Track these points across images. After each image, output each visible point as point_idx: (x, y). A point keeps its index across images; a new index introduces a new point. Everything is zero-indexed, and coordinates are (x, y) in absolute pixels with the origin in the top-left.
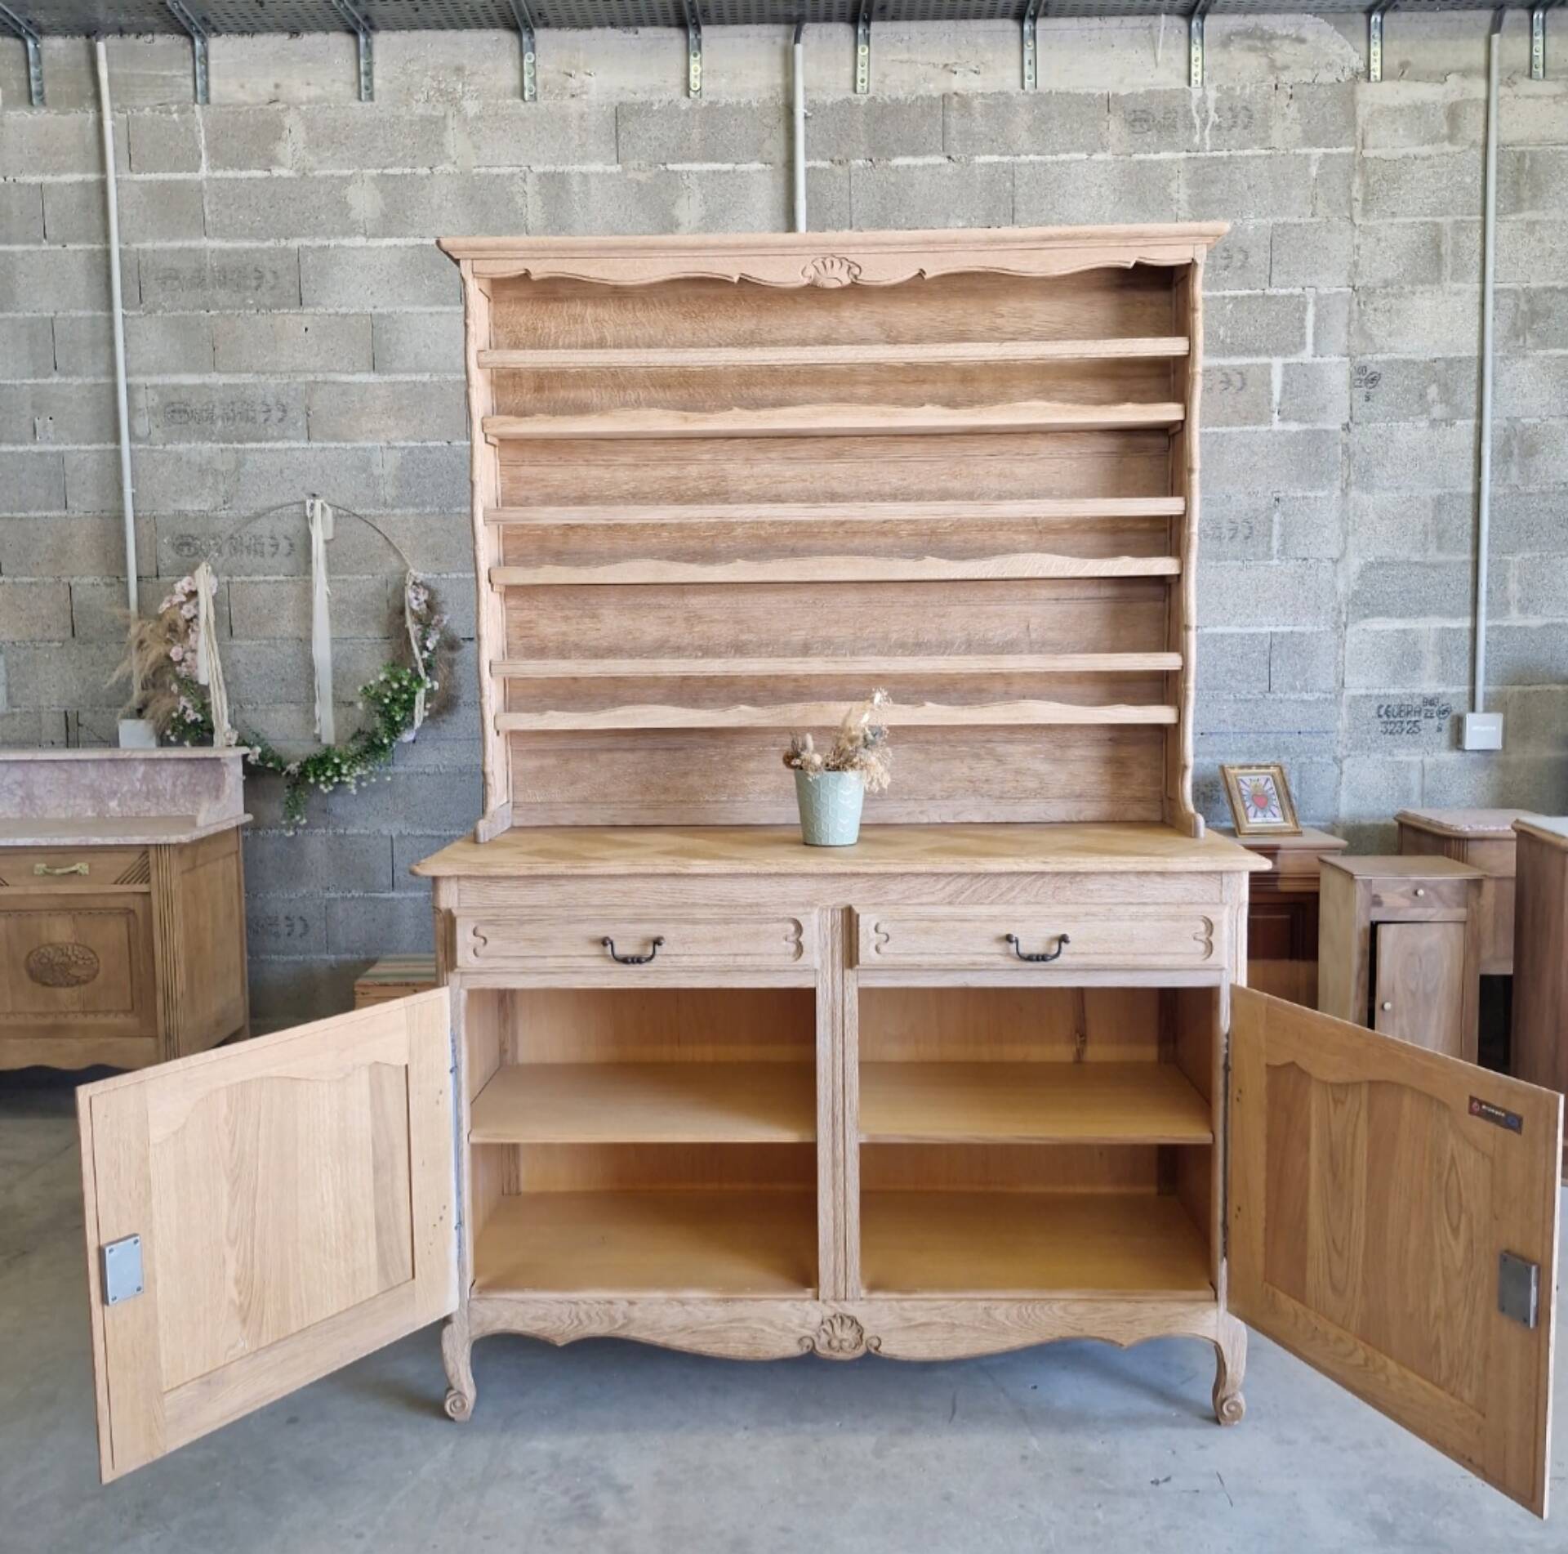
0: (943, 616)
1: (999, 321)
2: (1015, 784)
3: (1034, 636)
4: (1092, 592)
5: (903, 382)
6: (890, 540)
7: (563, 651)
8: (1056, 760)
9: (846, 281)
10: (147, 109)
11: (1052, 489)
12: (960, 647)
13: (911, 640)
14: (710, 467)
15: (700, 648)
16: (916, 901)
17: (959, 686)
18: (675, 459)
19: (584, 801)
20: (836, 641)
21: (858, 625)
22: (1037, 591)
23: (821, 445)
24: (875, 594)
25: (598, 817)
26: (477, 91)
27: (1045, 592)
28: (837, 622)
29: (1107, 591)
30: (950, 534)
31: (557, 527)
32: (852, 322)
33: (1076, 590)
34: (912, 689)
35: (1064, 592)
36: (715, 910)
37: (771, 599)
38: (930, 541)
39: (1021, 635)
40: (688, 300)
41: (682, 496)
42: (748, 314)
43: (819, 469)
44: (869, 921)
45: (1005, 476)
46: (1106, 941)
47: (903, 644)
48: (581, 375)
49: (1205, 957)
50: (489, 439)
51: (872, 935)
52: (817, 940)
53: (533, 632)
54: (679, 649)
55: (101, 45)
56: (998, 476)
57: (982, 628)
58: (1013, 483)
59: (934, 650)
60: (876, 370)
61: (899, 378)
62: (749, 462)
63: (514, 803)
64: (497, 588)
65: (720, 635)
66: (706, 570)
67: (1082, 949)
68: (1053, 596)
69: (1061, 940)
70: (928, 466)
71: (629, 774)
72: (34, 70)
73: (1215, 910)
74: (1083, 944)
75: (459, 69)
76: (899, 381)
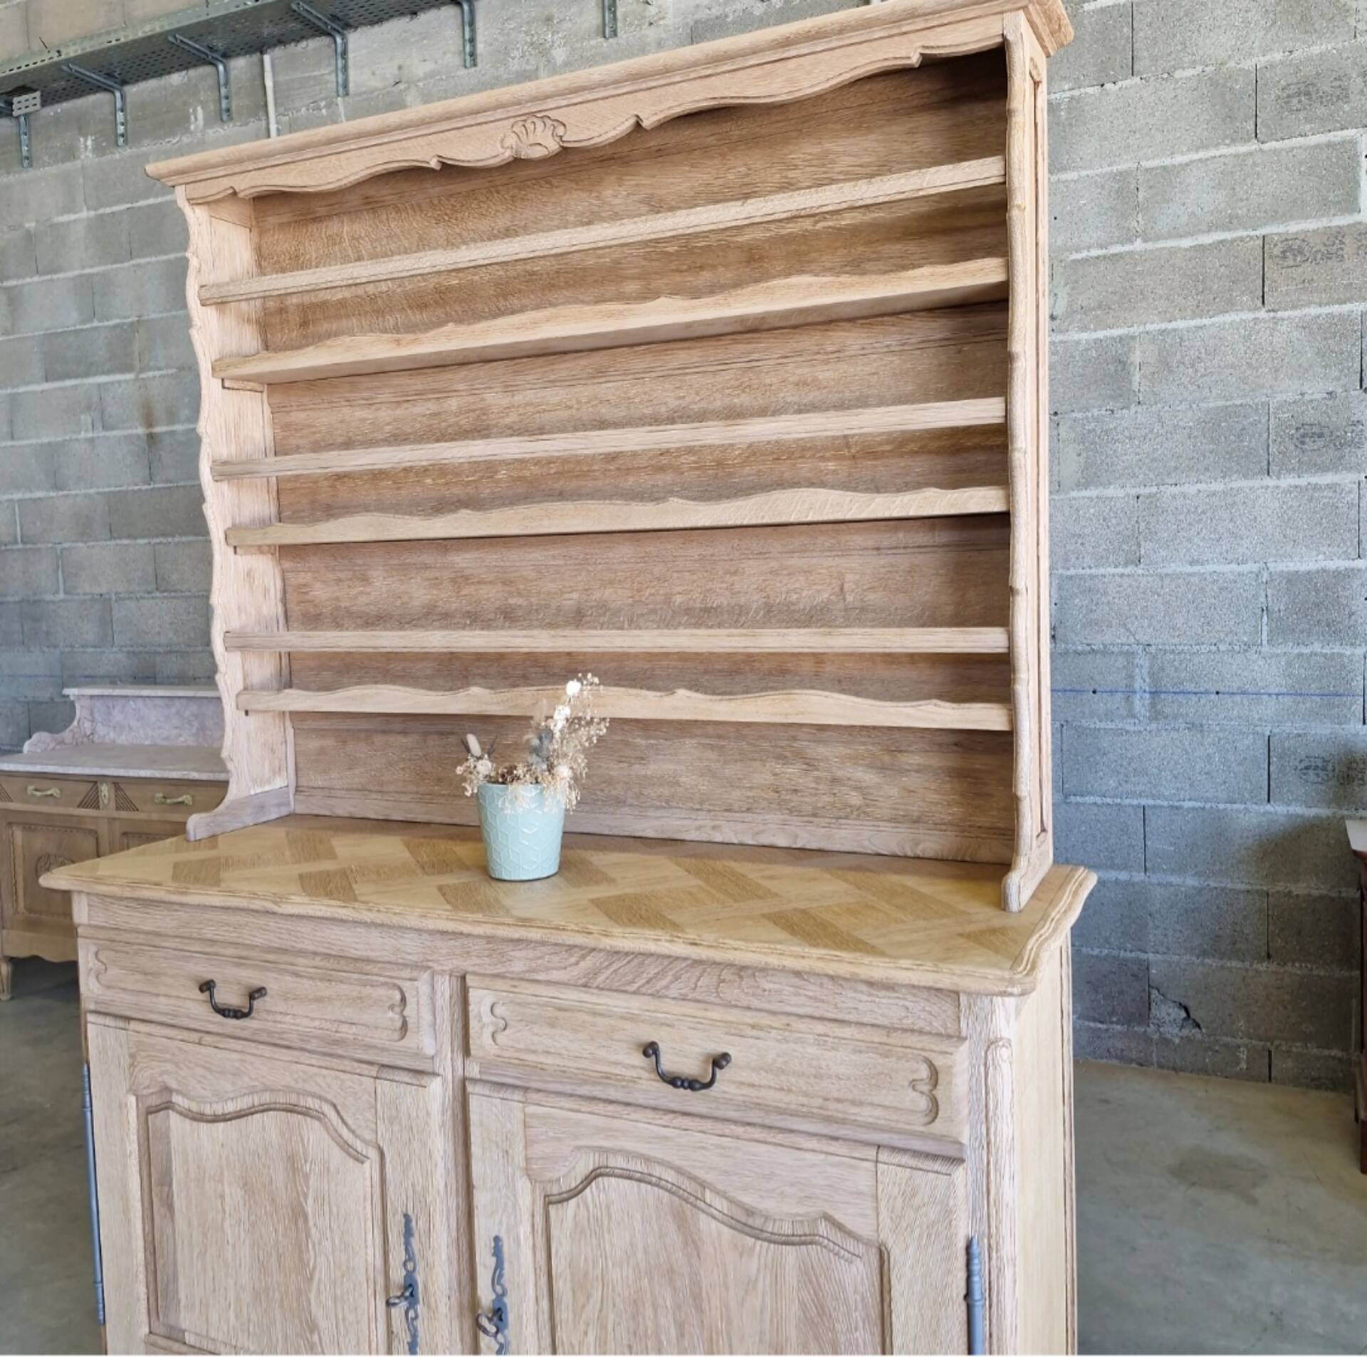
0: (735, 573)
2: (831, 799)
3: (850, 598)
4: (922, 538)
5: (679, 271)
6: (668, 477)
7: (338, 619)
8: (883, 768)
9: (553, 147)
10: (304, 109)
11: (868, 396)
12: (757, 612)
13: (698, 605)
14: (471, 399)
15: (468, 614)
16: (542, 977)
18: (434, 391)
19: (363, 789)
20: (613, 605)
21: (635, 586)
22: (848, 537)
24: (652, 547)
25: (373, 808)
26: (564, 37)
27: (859, 539)
28: (611, 582)
29: (946, 536)
30: (742, 465)
31: (327, 477)
32: (615, 201)
33: (901, 535)
34: (701, 668)
35: (886, 539)
36: (317, 961)
37: (537, 555)
38: (716, 476)
39: (833, 597)
41: (443, 435)
43: (584, 392)
44: (480, 999)
45: (805, 384)
46: (783, 1072)
47: (688, 611)
48: (342, 304)
49: (928, 1119)
50: (227, 384)
51: (487, 1018)
52: (426, 1016)
53: (307, 597)
54: (446, 616)
55: (267, 58)
56: (797, 385)
57: (784, 589)
58: (817, 393)
59: (726, 617)
60: (645, 259)
61: (673, 266)
62: (508, 389)
63: (297, 786)
64: (260, 549)
65: (487, 600)
66: (426, 523)
67: (754, 1078)
68: (871, 543)
69: (719, 1061)
70: (709, 380)
71: (404, 760)
72: (223, 91)
73: (943, 1048)
74: (753, 1070)
75: (549, 19)
76: (673, 271)
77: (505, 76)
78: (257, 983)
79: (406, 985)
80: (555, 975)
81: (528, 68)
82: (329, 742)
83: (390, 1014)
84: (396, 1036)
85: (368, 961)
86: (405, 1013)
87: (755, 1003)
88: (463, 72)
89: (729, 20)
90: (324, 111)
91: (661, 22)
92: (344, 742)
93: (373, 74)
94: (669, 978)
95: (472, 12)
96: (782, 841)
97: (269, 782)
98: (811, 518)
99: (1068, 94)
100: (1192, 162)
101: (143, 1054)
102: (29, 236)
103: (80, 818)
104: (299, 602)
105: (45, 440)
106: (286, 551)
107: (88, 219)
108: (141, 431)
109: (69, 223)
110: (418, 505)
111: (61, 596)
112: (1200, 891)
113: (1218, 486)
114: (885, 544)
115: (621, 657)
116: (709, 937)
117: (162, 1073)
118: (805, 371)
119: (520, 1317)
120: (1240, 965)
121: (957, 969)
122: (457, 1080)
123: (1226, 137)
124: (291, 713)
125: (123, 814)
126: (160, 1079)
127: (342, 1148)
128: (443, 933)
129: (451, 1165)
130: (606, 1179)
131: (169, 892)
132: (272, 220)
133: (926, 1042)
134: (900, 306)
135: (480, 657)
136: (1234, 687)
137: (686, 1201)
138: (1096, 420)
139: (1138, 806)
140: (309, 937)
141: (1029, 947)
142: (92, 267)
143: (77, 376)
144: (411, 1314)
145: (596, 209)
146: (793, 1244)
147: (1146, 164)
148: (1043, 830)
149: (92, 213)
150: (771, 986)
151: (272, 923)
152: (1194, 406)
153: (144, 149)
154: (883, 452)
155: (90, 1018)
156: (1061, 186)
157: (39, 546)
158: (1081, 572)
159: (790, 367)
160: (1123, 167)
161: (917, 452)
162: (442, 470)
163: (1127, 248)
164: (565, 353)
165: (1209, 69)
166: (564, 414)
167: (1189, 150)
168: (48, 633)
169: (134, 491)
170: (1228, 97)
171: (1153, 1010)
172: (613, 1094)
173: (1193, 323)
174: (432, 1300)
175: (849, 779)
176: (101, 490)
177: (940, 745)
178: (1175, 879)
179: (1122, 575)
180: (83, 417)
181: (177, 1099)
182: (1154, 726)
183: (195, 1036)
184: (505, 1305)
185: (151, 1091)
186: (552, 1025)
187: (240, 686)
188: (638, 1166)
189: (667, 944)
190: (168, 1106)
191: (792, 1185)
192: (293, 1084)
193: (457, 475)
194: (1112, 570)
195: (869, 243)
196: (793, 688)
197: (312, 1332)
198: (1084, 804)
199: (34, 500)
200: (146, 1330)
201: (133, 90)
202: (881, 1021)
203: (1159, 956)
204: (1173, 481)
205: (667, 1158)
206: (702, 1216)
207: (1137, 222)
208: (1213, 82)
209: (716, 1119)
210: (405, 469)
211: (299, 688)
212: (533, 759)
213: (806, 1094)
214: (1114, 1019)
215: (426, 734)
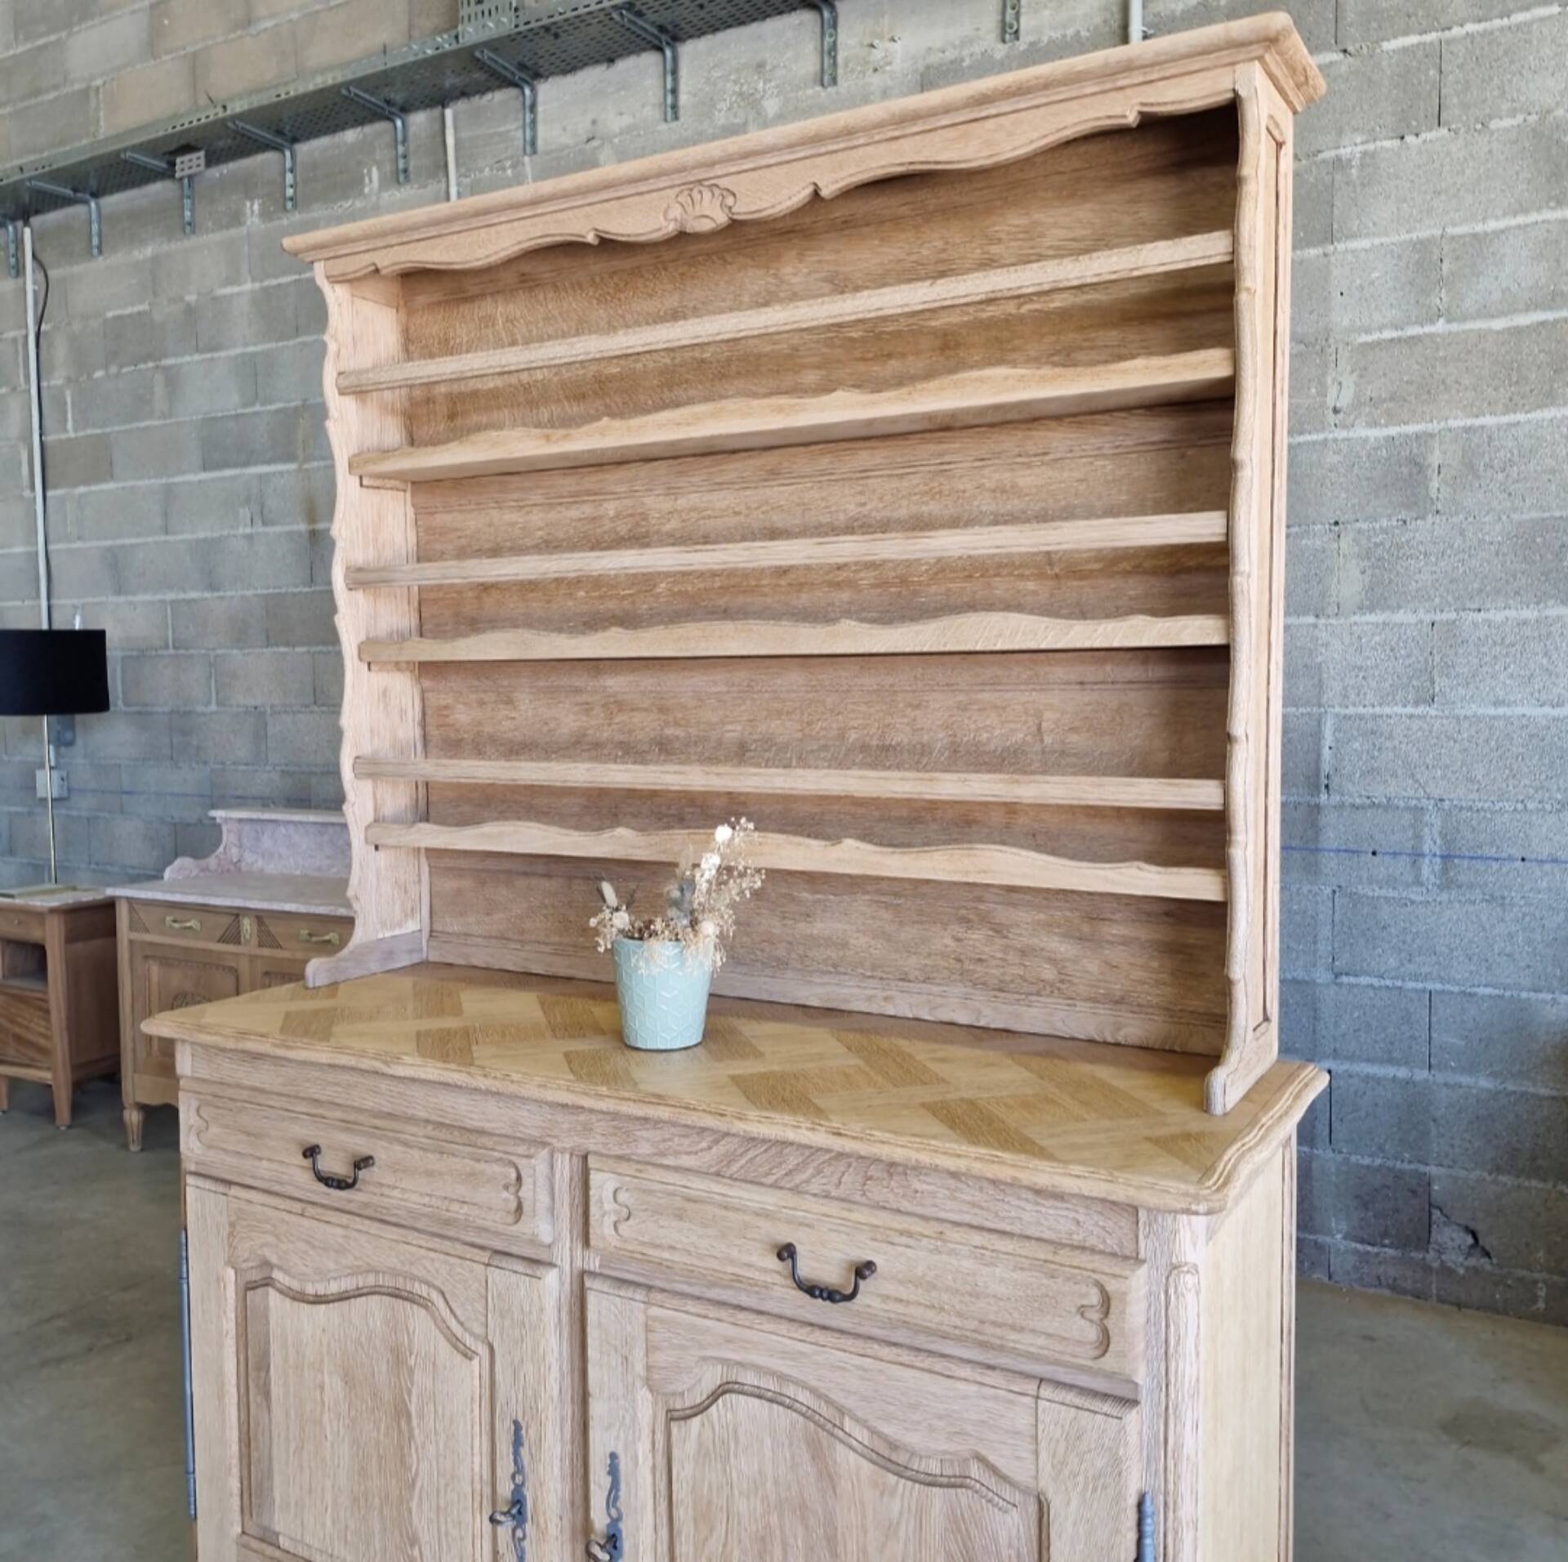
0: (918, 706)
1: (995, 249)
2: (1021, 972)
3: (1048, 740)
4: (1133, 672)
5: (864, 359)
6: (845, 596)
7: (479, 746)
8: (1081, 939)
9: (722, 219)
10: (487, 170)
11: (1074, 507)
12: (941, 753)
13: (874, 743)
14: (629, 502)
15: (620, 745)
16: (670, 1161)
17: (939, 813)
18: (589, 493)
20: (780, 740)
21: (805, 718)
22: (1047, 669)
23: (751, 462)
24: (828, 675)
26: (777, 86)
27: (1060, 672)
28: (779, 713)
29: (1158, 671)
30: (930, 583)
31: (471, 587)
32: (795, 280)
33: (1108, 668)
34: (876, 814)
35: (1090, 672)
36: (429, 1130)
37: (697, 681)
38: (899, 594)
39: (1029, 738)
40: (602, 279)
41: (598, 542)
42: (669, 287)
43: (753, 496)
44: (603, 1184)
45: (1004, 491)
46: (934, 1287)
47: (864, 748)
48: (494, 394)
49: (1097, 1353)
50: (365, 482)
51: (609, 1206)
52: (543, 1198)
53: (450, 720)
54: (597, 745)
55: (449, 113)
56: (994, 491)
57: (973, 727)
58: (1016, 502)
59: (906, 756)
60: (827, 346)
61: (858, 354)
62: (671, 492)
63: (431, 931)
64: (398, 667)
65: (642, 729)
66: (573, 642)
67: (903, 1293)
68: (1073, 677)
69: (863, 1270)
70: (895, 483)
71: (546, 907)
72: (401, 149)
73: (1117, 1271)
74: (901, 1282)
75: (760, 66)
76: (857, 360)
77: (710, 131)
78: (365, 1151)
79: (522, 1163)
80: (687, 1161)
81: (737, 121)
82: (467, 883)
83: (505, 1194)
84: (511, 1219)
85: (482, 1132)
86: (521, 1194)
87: (905, 1205)
88: (663, 127)
89: (965, 64)
90: (509, 172)
91: (888, 68)
92: (483, 883)
93: (564, 129)
94: (810, 1171)
95: (675, 59)
96: (963, 1018)
97: (400, 925)
98: (1000, 646)
99: (1360, 148)
100: (1508, 229)
101: (245, 1223)
102: (190, 310)
103: (220, 953)
104: (439, 726)
105: (201, 535)
106: (427, 669)
107: (252, 292)
108: (302, 527)
109: (232, 296)
110: (569, 620)
111: (213, 707)
112: (1495, 1095)
113: (1530, 614)
114: (1091, 678)
115: (787, 800)
116: (856, 1127)
117: (262, 1246)
118: (1007, 477)
119: (636, 1547)
120: (1541, 1185)
121: (1136, 1179)
122: (575, 1272)
123: (1550, 199)
124: (428, 850)
125: (266, 952)
126: (259, 1252)
127: (449, 1340)
128: (565, 1106)
129: (566, 1367)
130: (734, 1396)
131: (275, 1045)
132: (421, 300)
133: (1098, 1262)
134: (1112, 403)
135: (632, 794)
136: (1545, 851)
137: (822, 1427)
138: (1384, 531)
139: (1424, 990)
140: (422, 1103)
141: (1226, 1158)
142: (255, 344)
143: (236, 465)
144: (519, 1533)
145: (773, 288)
146: (941, 1486)
147: (1450, 231)
148: (1266, 1019)
149: (257, 285)
150: (925, 1187)
151: (384, 1086)
152: (1504, 518)
153: (315, 215)
154: (1091, 571)
155: (190, 1180)
156: (1350, 257)
157: (192, 651)
158: (1361, 710)
159: (986, 472)
160: (1424, 234)
161: (1129, 572)
162: (597, 583)
163: (1428, 329)
164: (734, 452)
165: (1533, 118)
166: (732, 521)
167: (1505, 215)
168: (198, 748)
169: (294, 594)
170: (1554, 151)
171: (1434, 1233)
172: (744, 1300)
173: (1505, 419)
174: (542, 1521)
175: (1042, 949)
176: (259, 591)
177: (1149, 914)
178: (1465, 1079)
179: (1411, 716)
180: (241, 511)
181: (277, 1275)
182: (1444, 897)
183: (298, 1207)
184: (620, 1531)
185: (250, 1264)
186: (680, 1218)
187: (370, 817)
188: (770, 1384)
189: (809, 1134)
190: (268, 1282)
191: (940, 1417)
192: (399, 1266)
193: (613, 587)
194: (1399, 710)
195: (1081, 329)
196: (981, 842)
197: (412, 1546)
198: (1357, 985)
199: (189, 602)
200: (239, 1530)
201: (304, 149)
202: (1047, 1235)
203: (1443, 1171)
204: (1476, 606)
205: (802, 1378)
206: (840, 1447)
207: (1440, 298)
208: (1536, 133)
209: (858, 1336)
210: (556, 580)
211: (435, 823)
212: (672, 912)
213: (960, 1315)
214: (1387, 1242)
215: (570, 878)
